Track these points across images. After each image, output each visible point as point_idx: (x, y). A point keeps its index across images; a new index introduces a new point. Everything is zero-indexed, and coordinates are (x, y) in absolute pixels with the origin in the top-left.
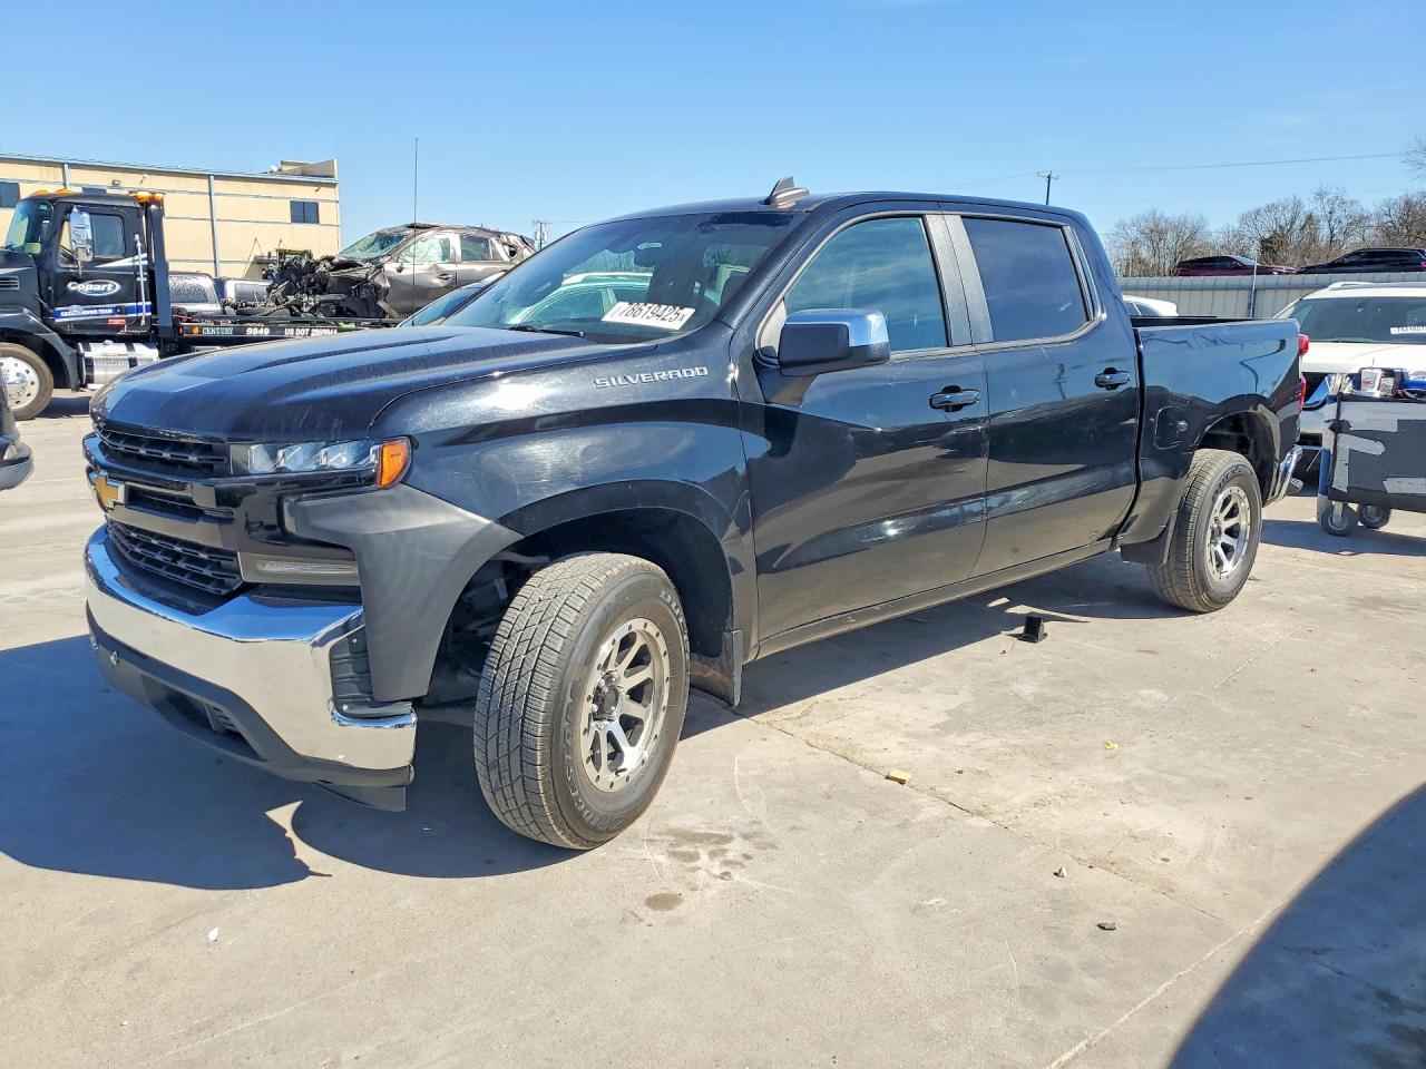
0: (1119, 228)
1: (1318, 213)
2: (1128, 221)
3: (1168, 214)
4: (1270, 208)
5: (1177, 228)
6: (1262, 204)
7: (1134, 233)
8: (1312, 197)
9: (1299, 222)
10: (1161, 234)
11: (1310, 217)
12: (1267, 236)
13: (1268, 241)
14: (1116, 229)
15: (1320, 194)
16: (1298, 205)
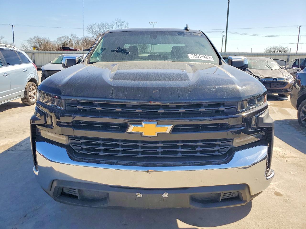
0: (30, 39)
1: (72, 39)
2: (32, 38)
3: (41, 37)
4: (63, 37)
5: (44, 40)
6: (61, 36)
7: (34, 41)
8: (70, 35)
9: (69, 40)
10: (40, 41)
11: (70, 40)
12: (63, 43)
13: (63, 44)
14: (29, 39)
15: (71, 35)
16: (68, 37)
